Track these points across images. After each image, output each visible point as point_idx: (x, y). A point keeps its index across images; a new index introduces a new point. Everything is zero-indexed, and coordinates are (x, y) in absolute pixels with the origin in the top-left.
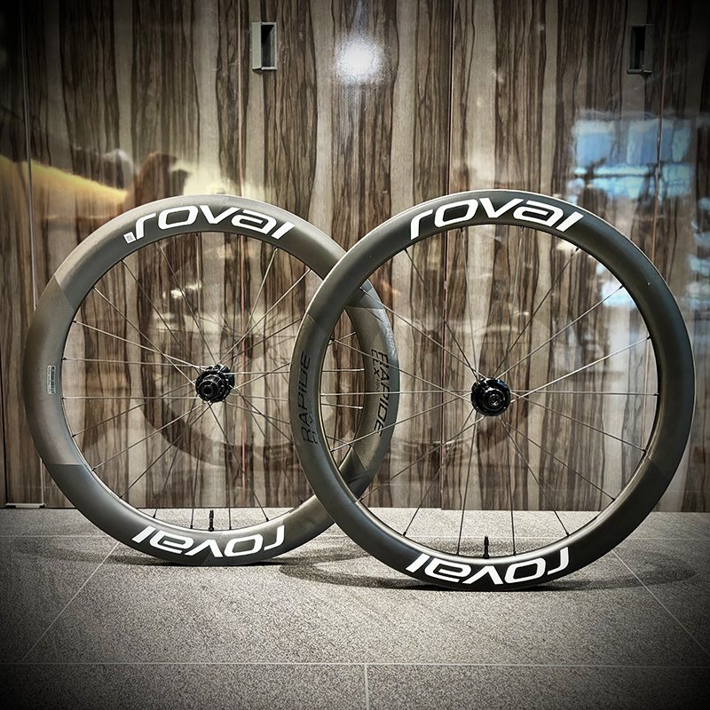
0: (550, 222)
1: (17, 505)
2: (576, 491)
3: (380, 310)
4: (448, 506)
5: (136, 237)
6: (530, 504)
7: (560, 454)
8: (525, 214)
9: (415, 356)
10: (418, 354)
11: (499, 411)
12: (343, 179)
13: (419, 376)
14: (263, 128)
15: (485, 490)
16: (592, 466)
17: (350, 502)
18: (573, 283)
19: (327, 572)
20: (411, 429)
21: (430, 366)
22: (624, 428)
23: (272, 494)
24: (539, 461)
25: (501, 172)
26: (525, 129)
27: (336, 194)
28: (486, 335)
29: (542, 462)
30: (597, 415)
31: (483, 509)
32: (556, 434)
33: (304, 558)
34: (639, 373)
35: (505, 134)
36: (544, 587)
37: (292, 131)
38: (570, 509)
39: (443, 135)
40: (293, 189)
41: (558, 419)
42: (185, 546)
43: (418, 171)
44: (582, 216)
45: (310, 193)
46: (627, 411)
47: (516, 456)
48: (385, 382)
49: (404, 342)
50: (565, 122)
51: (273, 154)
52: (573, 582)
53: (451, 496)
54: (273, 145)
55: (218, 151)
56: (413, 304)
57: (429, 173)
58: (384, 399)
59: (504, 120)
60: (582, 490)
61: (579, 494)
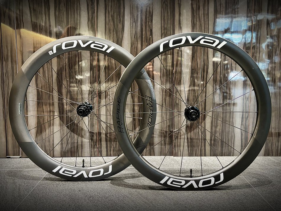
0: (214, 45)
1: (11, 157)
2: (224, 148)
3: (148, 80)
4: (176, 155)
5: (53, 52)
6: (207, 154)
7: (218, 135)
8: (204, 42)
9: (163, 98)
10: (164, 97)
11: (195, 119)
12: (135, 31)
13: (164, 106)
14: (104, 12)
15: (190, 149)
16: (230, 139)
17: (137, 156)
18: (222, 70)
19: (129, 183)
20: (161, 126)
21: (168, 102)
22: (242, 124)
23: (109, 151)
24: (210, 137)
25: (194, 29)
26: (203, 12)
27: (132, 37)
28: (189, 90)
29: (211, 137)
30: (231, 120)
31: (189, 156)
32: (216, 127)
33: (120, 177)
34: (247, 104)
35: (195, 14)
36: (214, 188)
37: (115, 13)
38: (222, 156)
39: (172, 15)
40: (116, 35)
41: (217, 122)
42: (73, 173)
43: (163, 29)
44: (227, 43)
45: (122, 37)
46: (242, 118)
47: (201, 136)
48: (151, 108)
49: (158, 93)
50: (218, 10)
51: (108, 22)
52: (225, 186)
53: (177, 151)
54: (108, 19)
55: (87, 21)
56: (162, 78)
57: (167, 29)
58: (151, 115)
59: (195, 9)
60: (226, 148)
61: (225, 150)
